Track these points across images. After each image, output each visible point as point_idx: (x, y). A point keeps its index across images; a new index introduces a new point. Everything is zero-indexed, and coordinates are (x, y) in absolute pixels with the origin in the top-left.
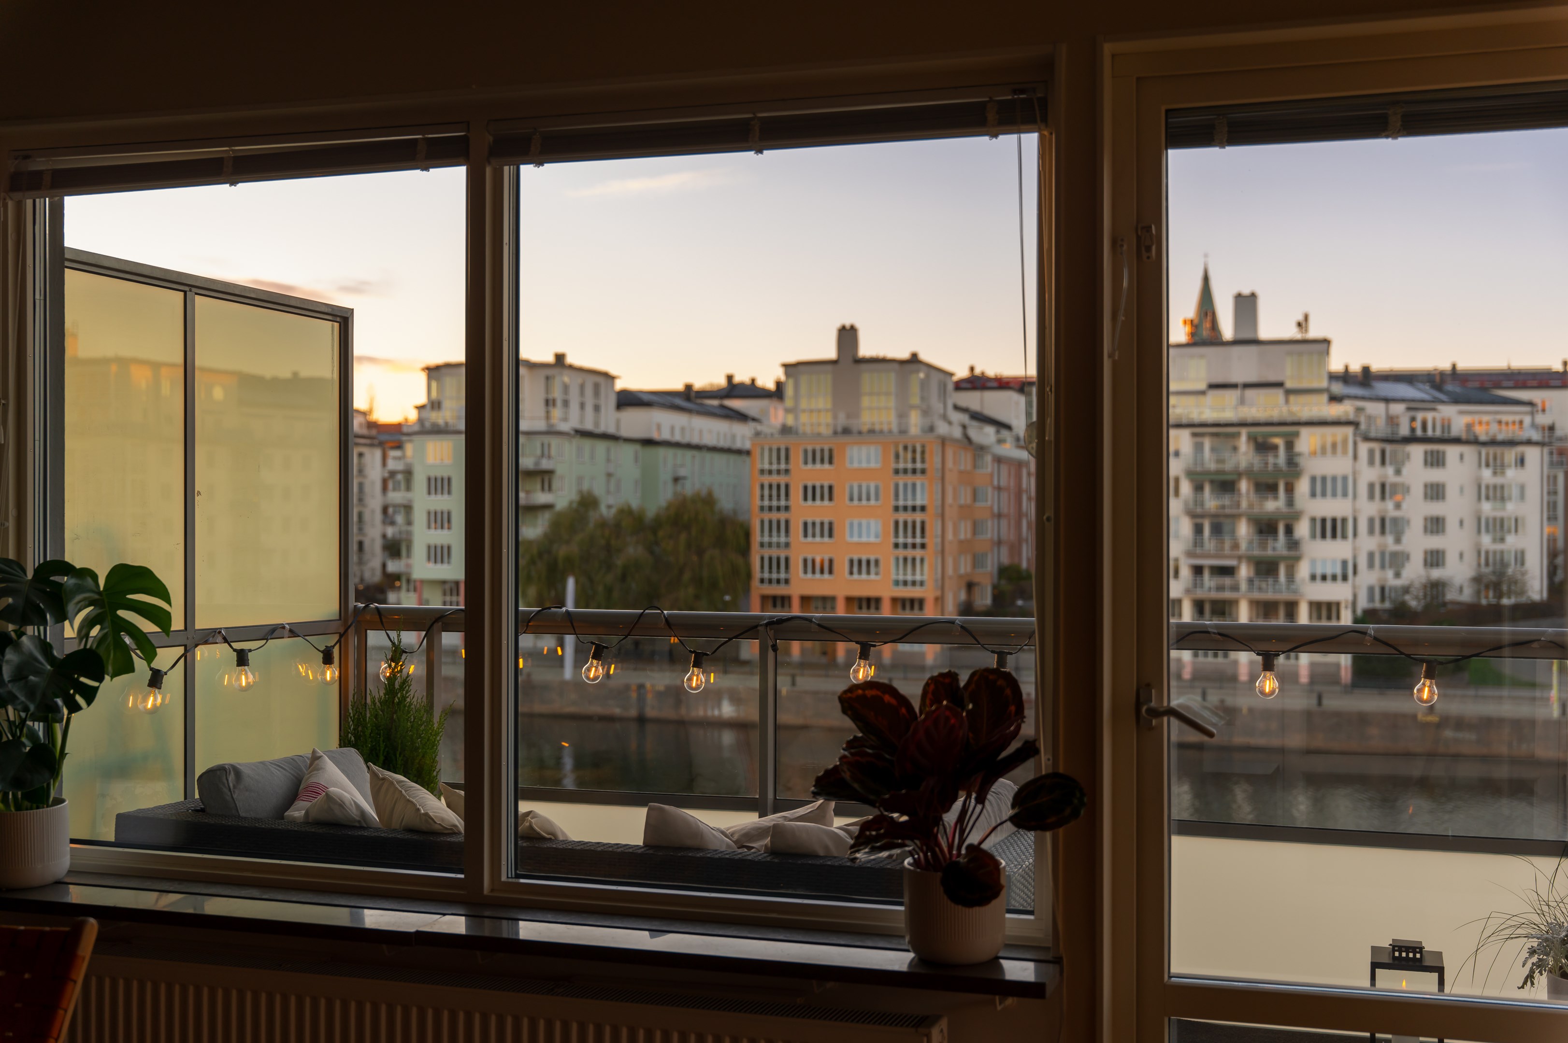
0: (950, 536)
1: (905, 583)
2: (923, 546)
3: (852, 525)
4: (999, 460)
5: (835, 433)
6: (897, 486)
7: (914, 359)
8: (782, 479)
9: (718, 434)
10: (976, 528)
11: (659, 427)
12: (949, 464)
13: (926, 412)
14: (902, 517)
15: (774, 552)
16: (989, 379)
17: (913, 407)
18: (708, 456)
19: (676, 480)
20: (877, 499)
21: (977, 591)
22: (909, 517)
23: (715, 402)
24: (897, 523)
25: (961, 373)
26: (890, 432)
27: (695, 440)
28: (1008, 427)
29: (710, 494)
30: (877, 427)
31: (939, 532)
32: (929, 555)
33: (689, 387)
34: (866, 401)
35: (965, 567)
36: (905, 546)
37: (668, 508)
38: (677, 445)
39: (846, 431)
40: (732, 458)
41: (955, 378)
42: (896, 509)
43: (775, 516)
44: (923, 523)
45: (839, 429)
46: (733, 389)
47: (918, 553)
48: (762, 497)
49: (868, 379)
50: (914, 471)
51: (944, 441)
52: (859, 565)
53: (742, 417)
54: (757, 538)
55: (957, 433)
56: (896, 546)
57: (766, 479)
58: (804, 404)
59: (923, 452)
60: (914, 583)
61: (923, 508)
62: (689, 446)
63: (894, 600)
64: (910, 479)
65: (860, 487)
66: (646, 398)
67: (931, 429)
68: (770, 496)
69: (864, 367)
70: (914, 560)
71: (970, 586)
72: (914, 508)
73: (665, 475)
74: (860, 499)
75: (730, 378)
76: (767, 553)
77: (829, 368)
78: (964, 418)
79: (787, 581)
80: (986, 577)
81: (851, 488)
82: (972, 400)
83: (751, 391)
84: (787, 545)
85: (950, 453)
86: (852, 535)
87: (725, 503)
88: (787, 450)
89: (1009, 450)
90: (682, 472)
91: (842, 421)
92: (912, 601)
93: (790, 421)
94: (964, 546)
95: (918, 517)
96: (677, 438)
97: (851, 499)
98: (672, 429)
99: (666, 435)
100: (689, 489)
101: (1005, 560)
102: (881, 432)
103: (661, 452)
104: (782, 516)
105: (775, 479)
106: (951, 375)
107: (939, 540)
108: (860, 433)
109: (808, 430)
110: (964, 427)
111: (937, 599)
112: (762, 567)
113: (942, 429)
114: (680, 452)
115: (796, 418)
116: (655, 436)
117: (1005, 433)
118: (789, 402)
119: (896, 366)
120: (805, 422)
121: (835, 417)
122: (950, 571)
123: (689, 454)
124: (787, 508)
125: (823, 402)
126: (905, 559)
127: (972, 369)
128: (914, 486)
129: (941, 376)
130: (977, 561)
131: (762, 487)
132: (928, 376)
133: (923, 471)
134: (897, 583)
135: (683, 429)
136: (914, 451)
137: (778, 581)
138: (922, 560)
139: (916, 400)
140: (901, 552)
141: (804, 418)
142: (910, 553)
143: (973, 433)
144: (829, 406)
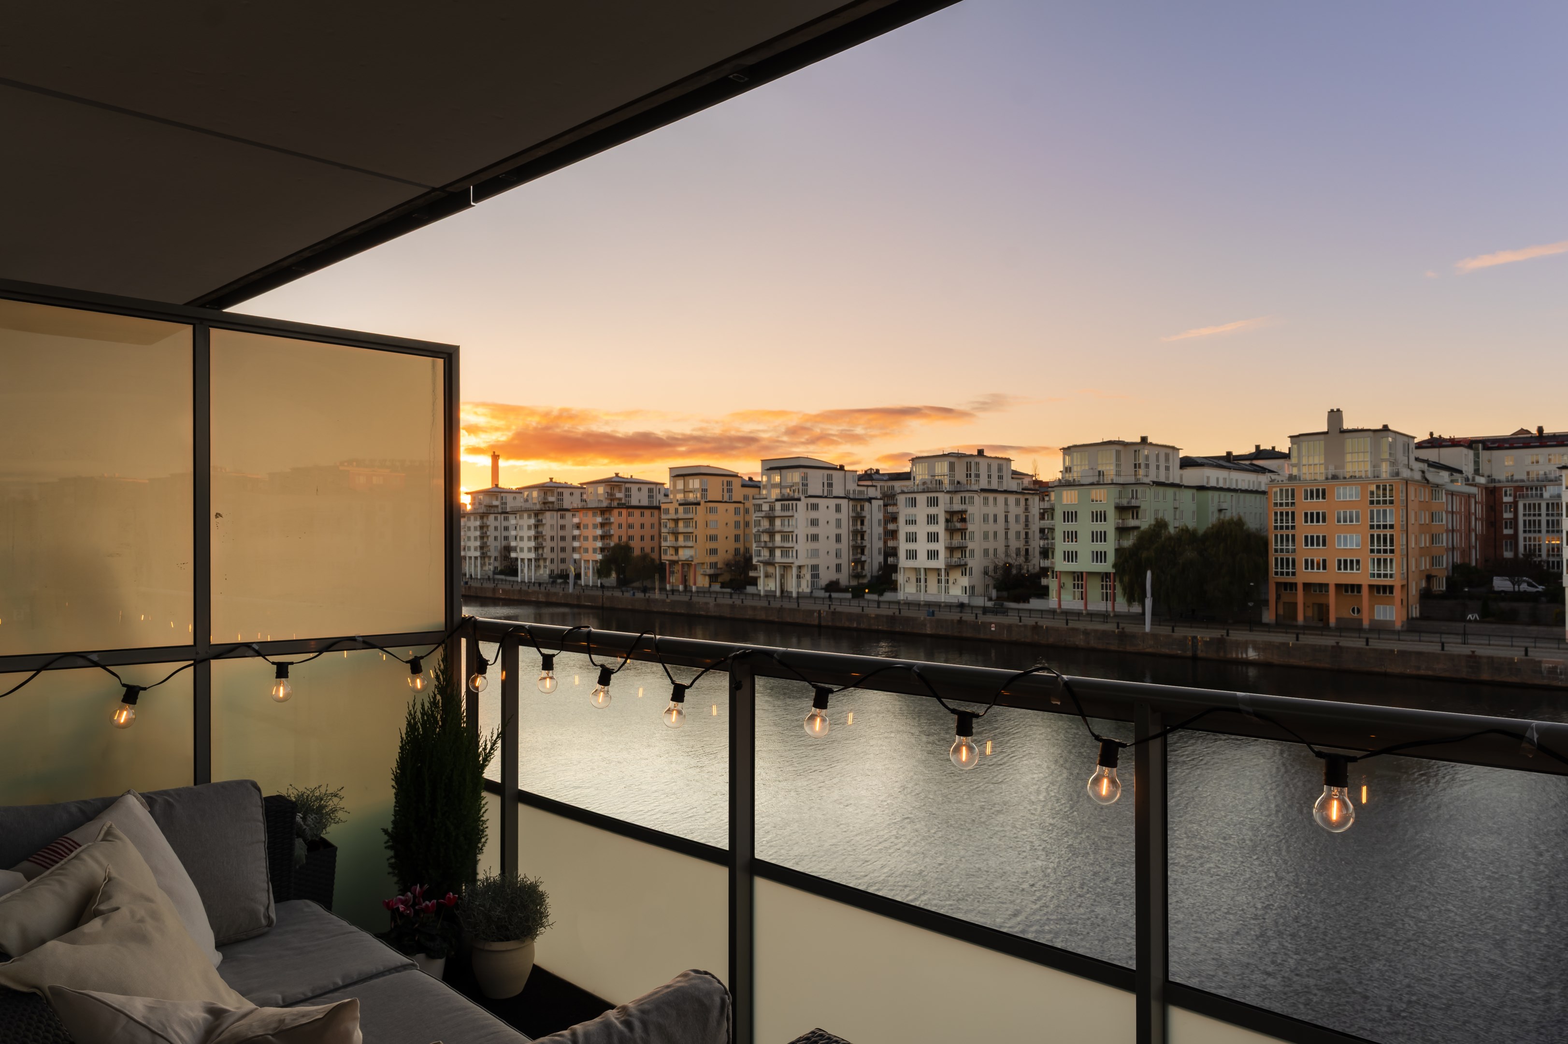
0: (1412, 544)
1: (1379, 575)
2: (1392, 551)
3: (1339, 537)
4: (1452, 494)
5: (1327, 479)
6: (1372, 512)
7: (1385, 428)
8: (1290, 509)
9: (1249, 481)
10: (1434, 538)
11: (1208, 478)
12: (1412, 496)
13: (1393, 463)
14: (1376, 532)
15: (1285, 555)
16: (1445, 440)
17: (1383, 460)
18: (1242, 495)
19: (1220, 511)
20: (1357, 521)
21: (1435, 582)
22: (1382, 532)
23: (1247, 462)
24: (1372, 536)
25: (1422, 436)
26: (1367, 477)
27: (1234, 486)
28: (1460, 472)
29: (1240, 519)
30: (1357, 474)
31: (1405, 543)
32: (1396, 557)
33: (1229, 454)
34: (1349, 458)
35: (1425, 564)
36: (1379, 551)
37: (1212, 528)
38: (1221, 489)
39: (1335, 477)
40: (1258, 496)
41: (1416, 441)
42: (1372, 527)
43: (1285, 532)
44: (1392, 536)
45: (1330, 477)
46: (1259, 453)
47: (1388, 556)
48: (1276, 520)
49: (1350, 442)
50: (1385, 502)
51: (1407, 482)
52: (1344, 564)
53: (1263, 470)
54: (1272, 546)
55: (1418, 476)
56: (1372, 551)
57: (1279, 509)
58: (1304, 461)
59: (1391, 490)
60: (1385, 576)
61: (1392, 527)
62: (1229, 490)
63: (1371, 587)
64: (1381, 507)
65: (1345, 513)
66: (1199, 461)
67: (1397, 474)
68: (1282, 520)
69: (1347, 435)
70: (1385, 560)
71: (1429, 578)
72: (1385, 527)
73: (1213, 508)
74: (1345, 521)
75: (1258, 447)
76: (1279, 555)
77: (1322, 437)
78: (1424, 466)
79: (1294, 574)
80: (1442, 571)
81: (1339, 514)
82: (1431, 454)
83: (1273, 454)
84: (1294, 551)
85: (1412, 490)
86: (1339, 544)
87: (1252, 524)
88: (1293, 490)
89: (1459, 486)
90: (1224, 506)
91: (1332, 470)
92: (1385, 587)
93: (1295, 471)
94: (1423, 552)
95: (1388, 532)
96: (1221, 485)
97: (1339, 521)
98: (1218, 479)
99: (1213, 483)
100: (1227, 516)
101: (1458, 560)
102: (1361, 477)
103: (1210, 493)
104: (1290, 532)
105: (1284, 509)
106: (1414, 438)
107: (1405, 547)
108: (1345, 478)
109: (1308, 477)
110: (1423, 472)
111: (1403, 586)
112: (1276, 565)
113: (1405, 473)
114: (1222, 494)
115: (1299, 470)
116: (1205, 484)
117: (1457, 476)
118: (1294, 460)
119: (1371, 433)
120: (1306, 473)
121: (1327, 468)
122: (1413, 567)
123: (1229, 494)
124: (1293, 527)
125: (1319, 459)
126: (1379, 560)
127: (1431, 434)
128: (1385, 512)
129: (1406, 439)
130: (1435, 560)
131: (1276, 514)
132: (1394, 439)
133: (1391, 502)
134: (1373, 575)
135: (1225, 479)
136: (1385, 489)
137: (1288, 573)
138: (1391, 561)
139: (1386, 456)
140: (1376, 556)
141: (1305, 470)
142: (1382, 556)
143: (1429, 476)
144: (1322, 461)
